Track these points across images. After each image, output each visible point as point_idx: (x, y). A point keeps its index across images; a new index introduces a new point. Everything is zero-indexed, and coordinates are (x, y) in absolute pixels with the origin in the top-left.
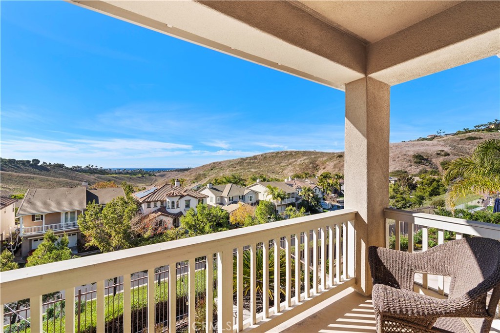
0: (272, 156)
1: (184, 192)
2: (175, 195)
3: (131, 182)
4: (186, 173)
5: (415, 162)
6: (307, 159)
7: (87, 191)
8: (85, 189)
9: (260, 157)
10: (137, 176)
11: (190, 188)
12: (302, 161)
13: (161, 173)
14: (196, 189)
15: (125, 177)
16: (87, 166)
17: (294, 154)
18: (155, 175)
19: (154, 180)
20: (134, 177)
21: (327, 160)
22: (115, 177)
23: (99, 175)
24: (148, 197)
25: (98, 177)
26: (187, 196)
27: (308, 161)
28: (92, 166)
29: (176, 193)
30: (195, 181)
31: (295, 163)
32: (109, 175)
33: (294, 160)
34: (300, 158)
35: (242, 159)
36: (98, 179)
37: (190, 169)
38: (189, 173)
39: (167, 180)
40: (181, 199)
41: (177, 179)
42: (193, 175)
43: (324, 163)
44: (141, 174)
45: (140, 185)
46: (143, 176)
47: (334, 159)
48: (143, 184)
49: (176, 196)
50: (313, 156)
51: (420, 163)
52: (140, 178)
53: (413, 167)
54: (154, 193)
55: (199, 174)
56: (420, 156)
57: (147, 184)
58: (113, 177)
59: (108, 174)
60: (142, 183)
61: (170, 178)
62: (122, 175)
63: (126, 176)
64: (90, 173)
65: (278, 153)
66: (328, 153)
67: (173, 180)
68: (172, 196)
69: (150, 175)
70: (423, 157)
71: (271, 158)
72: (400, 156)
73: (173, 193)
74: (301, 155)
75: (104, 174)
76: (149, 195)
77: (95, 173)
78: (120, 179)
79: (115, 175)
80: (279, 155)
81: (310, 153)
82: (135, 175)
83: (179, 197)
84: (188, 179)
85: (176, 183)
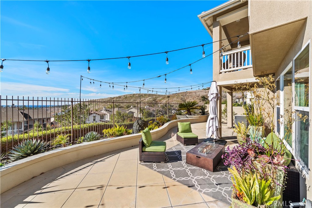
0: (131, 97)
5: (202, 100)
6: (151, 98)
9: (123, 97)
12: (149, 100)
17: (143, 95)
21: (162, 99)
26: (94, 114)
27: (152, 99)
31: (144, 101)
33: (144, 99)
34: (147, 98)
35: (111, 98)
40: (90, 116)
43: (160, 101)
47: (166, 99)
50: (154, 97)
51: (204, 100)
53: (201, 102)
56: (204, 97)
65: (134, 95)
66: (162, 95)
70: (205, 97)
71: (130, 98)
72: (196, 97)
74: (148, 96)
80: (135, 96)
81: (152, 95)
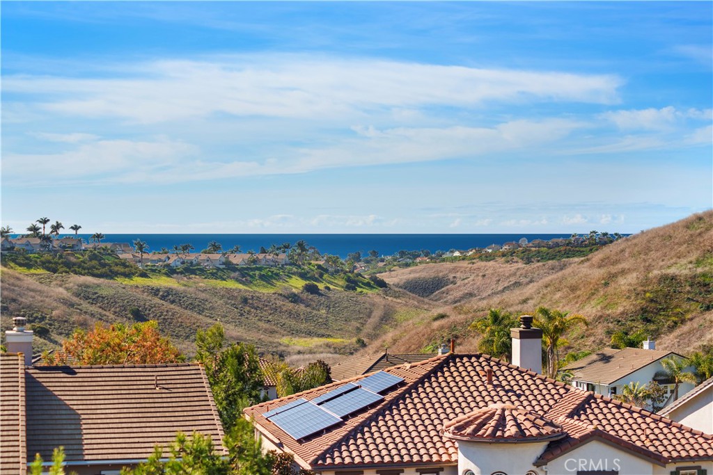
1: (575, 413)
2: (511, 430)
3: (249, 328)
4: (581, 269)
7: (28, 378)
8: (21, 367)
10: (280, 286)
11: (605, 376)
13: (423, 270)
14: (643, 384)
15: (214, 291)
16: (34, 229)
18: (382, 284)
19: (377, 314)
20: (265, 291)
22: (167, 295)
23: (90, 280)
24: (346, 439)
25: (84, 293)
26: (594, 446)
28: (57, 227)
29: (519, 414)
30: (640, 327)
32: (138, 281)
36: (85, 305)
37: (606, 240)
38: (598, 273)
39: (455, 317)
40: (552, 465)
41: (527, 321)
42: (625, 283)
44: (303, 276)
45: (300, 343)
46: (312, 289)
48: (316, 341)
49: (521, 437)
52: (294, 298)
54: (382, 408)
55: (664, 279)
57: (337, 341)
58: (155, 292)
59: (128, 275)
60: (310, 334)
61: (475, 303)
62: (204, 283)
63: (220, 284)
64: (46, 265)
67: (496, 319)
68: (497, 439)
69: (352, 284)
73: (502, 422)
75: (111, 275)
76: (353, 423)
77: (70, 267)
78: (191, 307)
79: (163, 282)
82: (267, 279)
83: (539, 448)
84: (590, 310)
85: (516, 344)
